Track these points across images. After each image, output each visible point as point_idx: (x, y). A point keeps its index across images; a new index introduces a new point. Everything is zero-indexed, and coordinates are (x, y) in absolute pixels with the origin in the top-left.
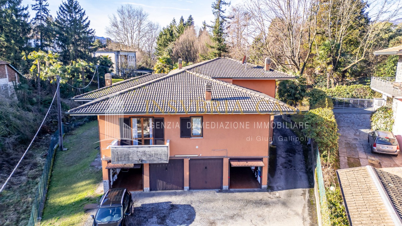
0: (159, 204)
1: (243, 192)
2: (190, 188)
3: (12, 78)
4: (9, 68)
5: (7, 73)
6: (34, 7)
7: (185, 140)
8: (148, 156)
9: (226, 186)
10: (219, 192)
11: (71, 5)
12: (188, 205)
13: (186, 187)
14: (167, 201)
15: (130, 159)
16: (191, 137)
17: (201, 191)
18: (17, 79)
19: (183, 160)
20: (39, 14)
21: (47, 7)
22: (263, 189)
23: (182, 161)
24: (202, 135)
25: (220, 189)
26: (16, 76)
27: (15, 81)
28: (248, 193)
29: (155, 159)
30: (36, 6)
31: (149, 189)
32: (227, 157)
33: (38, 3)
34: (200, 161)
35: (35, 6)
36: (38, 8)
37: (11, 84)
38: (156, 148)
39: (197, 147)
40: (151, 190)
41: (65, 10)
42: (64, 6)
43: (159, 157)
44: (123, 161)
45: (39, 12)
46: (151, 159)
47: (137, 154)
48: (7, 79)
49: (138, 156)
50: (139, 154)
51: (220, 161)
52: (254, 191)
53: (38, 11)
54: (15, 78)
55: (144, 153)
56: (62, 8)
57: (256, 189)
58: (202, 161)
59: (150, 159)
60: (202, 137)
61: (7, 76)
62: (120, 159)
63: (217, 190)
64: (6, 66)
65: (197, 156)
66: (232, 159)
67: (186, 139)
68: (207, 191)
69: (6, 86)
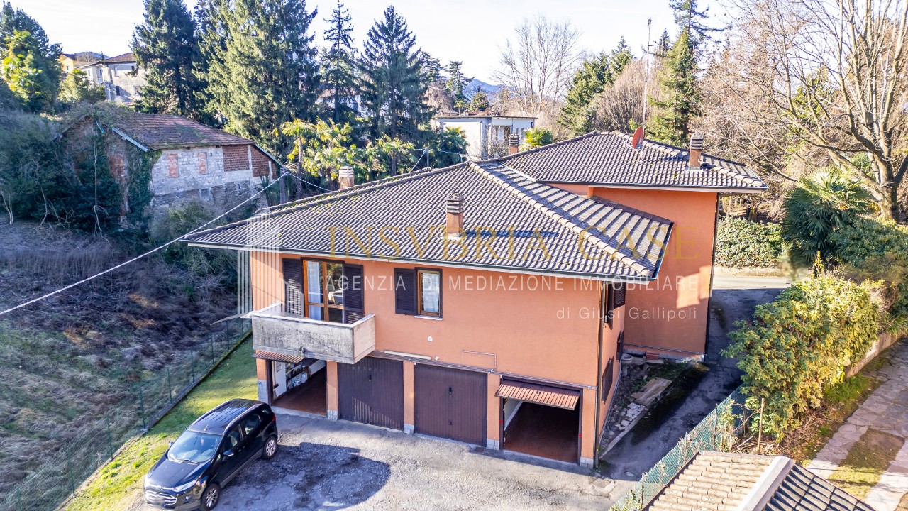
0: (333, 449)
1: (529, 463)
2: (417, 430)
3: (260, 170)
4: (256, 151)
5: (250, 161)
6: (328, 34)
7: (405, 321)
8: (316, 343)
9: (493, 441)
10: (476, 451)
11: (391, 26)
12: (384, 464)
13: (409, 426)
14: (352, 447)
15: (285, 344)
16: (417, 315)
17: (436, 440)
18: (271, 172)
19: (401, 364)
20: (336, 48)
21: (349, 33)
22: (583, 468)
23: (398, 365)
24: (440, 314)
25: (480, 446)
26: (270, 166)
27: (267, 176)
28: (539, 468)
29: (329, 351)
30: (332, 33)
31: (336, 413)
32: (495, 372)
33: (335, 27)
34: (438, 373)
35: (329, 31)
36: (335, 36)
37: (257, 181)
38: (330, 328)
39: (430, 339)
40: (341, 417)
41: (379, 37)
42: (377, 29)
43: (336, 350)
44: (272, 346)
45: (336, 44)
46: (322, 350)
47: (296, 335)
48: (251, 171)
49: (297, 340)
50: (300, 336)
51: (482, 379)
52: (559, 467)
53: (334, 41)
54: (268, 170)
55: (309, 336)
56: (373, 34)
57: (565, 463)
58: (442, 374)
59: (319, 350)
60: (441, 317)
61: (251, 166)
62: (267, 342)
63: (473, 446)
64: (249, 147)
65: (430, 358)
66: (506, 380)
67: (408, 317)
68: (450, 443)
69: (246, 184)
